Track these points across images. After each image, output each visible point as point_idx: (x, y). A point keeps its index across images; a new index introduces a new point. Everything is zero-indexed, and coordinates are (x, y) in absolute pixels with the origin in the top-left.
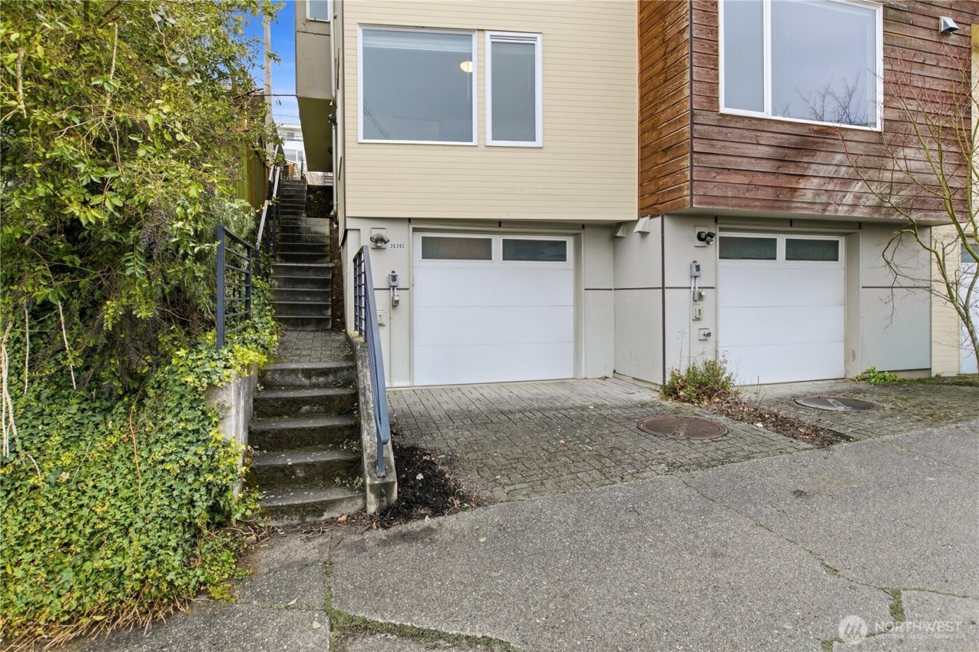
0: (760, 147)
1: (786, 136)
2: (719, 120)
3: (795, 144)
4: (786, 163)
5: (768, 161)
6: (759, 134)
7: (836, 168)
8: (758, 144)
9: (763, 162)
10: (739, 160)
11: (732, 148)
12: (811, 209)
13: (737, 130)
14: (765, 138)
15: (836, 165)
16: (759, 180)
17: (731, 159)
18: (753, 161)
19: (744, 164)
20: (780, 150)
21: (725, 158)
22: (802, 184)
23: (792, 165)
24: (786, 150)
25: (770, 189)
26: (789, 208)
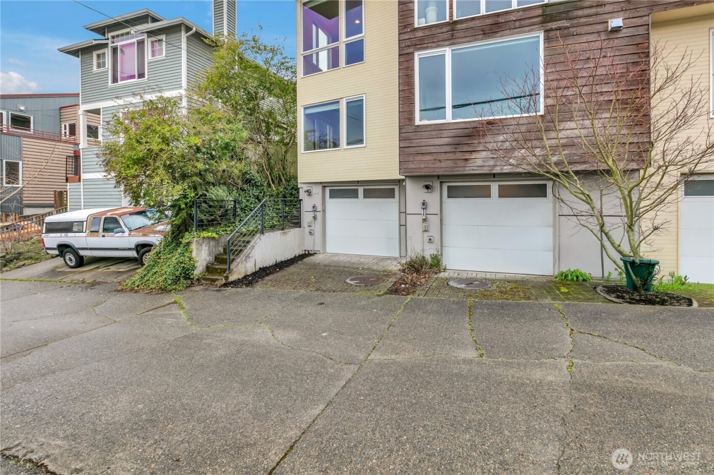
0: (442, 139)
1: (461, 130)
2: (415, 129)
3: (467, 133)
4: (461, 146)
5: (448, 146)
6: (441, 132)
7: (501, 143)
8: (441, 137)
9: (444, 147)
10: (428, 148)
11: (424, 142)
12: (481, 170)
13: (427, 132)
14: (446, 134)
15: (501, 142)
16: (443, 157)
17: (423, 148)
18: (438, 147)
19: (433, 149)
20: (456, 139)
21: (419, 148)
22: (474, 156)
23: (465, 146)
24: (461, 138)
25: (449, 161)
26: (464, 170)
